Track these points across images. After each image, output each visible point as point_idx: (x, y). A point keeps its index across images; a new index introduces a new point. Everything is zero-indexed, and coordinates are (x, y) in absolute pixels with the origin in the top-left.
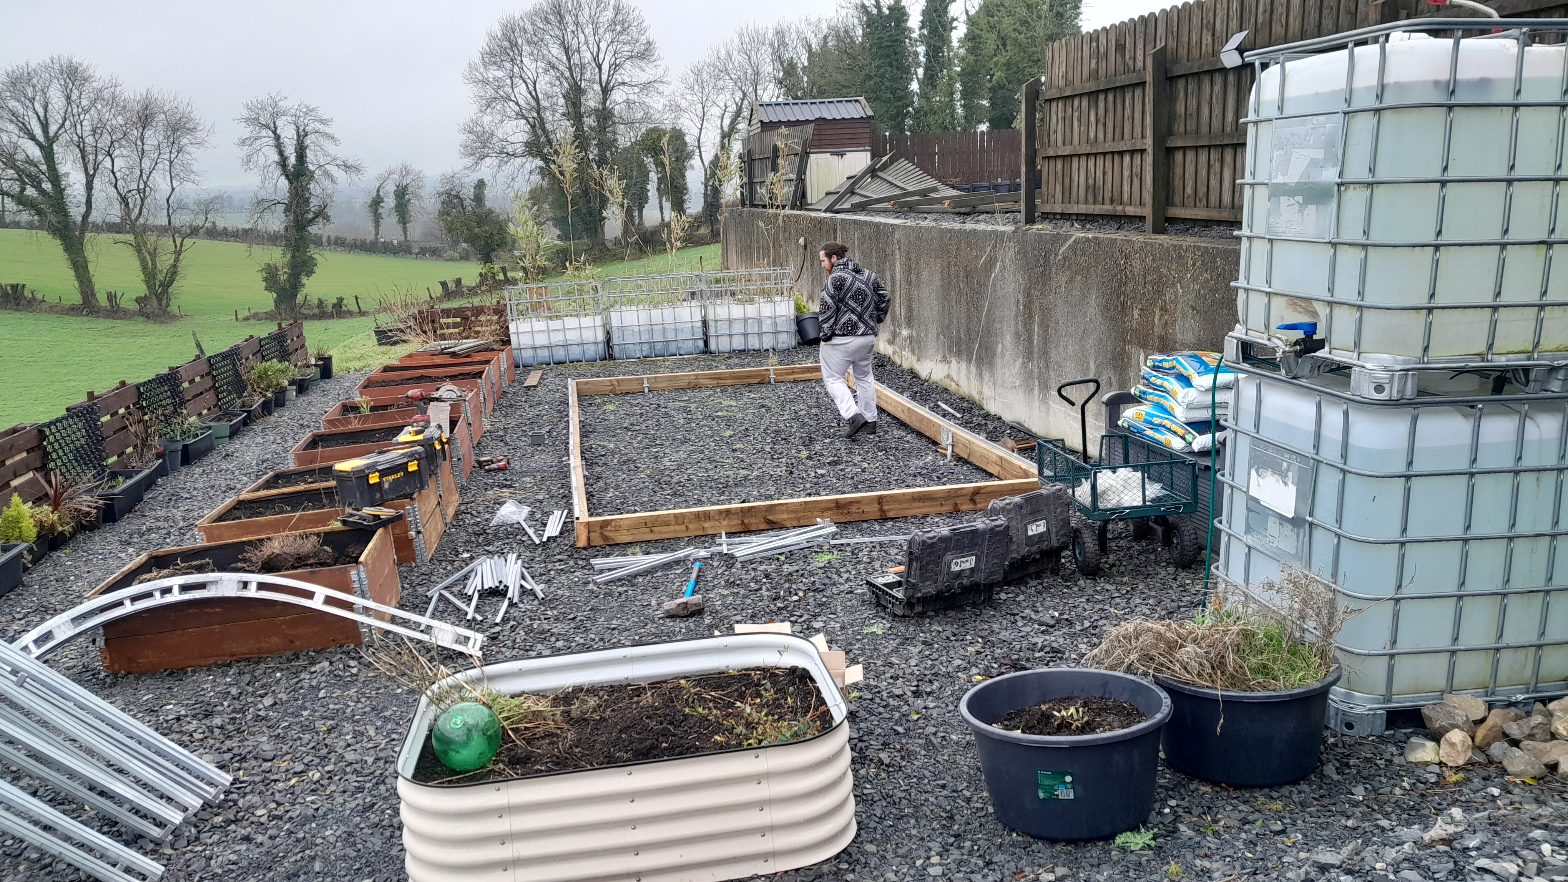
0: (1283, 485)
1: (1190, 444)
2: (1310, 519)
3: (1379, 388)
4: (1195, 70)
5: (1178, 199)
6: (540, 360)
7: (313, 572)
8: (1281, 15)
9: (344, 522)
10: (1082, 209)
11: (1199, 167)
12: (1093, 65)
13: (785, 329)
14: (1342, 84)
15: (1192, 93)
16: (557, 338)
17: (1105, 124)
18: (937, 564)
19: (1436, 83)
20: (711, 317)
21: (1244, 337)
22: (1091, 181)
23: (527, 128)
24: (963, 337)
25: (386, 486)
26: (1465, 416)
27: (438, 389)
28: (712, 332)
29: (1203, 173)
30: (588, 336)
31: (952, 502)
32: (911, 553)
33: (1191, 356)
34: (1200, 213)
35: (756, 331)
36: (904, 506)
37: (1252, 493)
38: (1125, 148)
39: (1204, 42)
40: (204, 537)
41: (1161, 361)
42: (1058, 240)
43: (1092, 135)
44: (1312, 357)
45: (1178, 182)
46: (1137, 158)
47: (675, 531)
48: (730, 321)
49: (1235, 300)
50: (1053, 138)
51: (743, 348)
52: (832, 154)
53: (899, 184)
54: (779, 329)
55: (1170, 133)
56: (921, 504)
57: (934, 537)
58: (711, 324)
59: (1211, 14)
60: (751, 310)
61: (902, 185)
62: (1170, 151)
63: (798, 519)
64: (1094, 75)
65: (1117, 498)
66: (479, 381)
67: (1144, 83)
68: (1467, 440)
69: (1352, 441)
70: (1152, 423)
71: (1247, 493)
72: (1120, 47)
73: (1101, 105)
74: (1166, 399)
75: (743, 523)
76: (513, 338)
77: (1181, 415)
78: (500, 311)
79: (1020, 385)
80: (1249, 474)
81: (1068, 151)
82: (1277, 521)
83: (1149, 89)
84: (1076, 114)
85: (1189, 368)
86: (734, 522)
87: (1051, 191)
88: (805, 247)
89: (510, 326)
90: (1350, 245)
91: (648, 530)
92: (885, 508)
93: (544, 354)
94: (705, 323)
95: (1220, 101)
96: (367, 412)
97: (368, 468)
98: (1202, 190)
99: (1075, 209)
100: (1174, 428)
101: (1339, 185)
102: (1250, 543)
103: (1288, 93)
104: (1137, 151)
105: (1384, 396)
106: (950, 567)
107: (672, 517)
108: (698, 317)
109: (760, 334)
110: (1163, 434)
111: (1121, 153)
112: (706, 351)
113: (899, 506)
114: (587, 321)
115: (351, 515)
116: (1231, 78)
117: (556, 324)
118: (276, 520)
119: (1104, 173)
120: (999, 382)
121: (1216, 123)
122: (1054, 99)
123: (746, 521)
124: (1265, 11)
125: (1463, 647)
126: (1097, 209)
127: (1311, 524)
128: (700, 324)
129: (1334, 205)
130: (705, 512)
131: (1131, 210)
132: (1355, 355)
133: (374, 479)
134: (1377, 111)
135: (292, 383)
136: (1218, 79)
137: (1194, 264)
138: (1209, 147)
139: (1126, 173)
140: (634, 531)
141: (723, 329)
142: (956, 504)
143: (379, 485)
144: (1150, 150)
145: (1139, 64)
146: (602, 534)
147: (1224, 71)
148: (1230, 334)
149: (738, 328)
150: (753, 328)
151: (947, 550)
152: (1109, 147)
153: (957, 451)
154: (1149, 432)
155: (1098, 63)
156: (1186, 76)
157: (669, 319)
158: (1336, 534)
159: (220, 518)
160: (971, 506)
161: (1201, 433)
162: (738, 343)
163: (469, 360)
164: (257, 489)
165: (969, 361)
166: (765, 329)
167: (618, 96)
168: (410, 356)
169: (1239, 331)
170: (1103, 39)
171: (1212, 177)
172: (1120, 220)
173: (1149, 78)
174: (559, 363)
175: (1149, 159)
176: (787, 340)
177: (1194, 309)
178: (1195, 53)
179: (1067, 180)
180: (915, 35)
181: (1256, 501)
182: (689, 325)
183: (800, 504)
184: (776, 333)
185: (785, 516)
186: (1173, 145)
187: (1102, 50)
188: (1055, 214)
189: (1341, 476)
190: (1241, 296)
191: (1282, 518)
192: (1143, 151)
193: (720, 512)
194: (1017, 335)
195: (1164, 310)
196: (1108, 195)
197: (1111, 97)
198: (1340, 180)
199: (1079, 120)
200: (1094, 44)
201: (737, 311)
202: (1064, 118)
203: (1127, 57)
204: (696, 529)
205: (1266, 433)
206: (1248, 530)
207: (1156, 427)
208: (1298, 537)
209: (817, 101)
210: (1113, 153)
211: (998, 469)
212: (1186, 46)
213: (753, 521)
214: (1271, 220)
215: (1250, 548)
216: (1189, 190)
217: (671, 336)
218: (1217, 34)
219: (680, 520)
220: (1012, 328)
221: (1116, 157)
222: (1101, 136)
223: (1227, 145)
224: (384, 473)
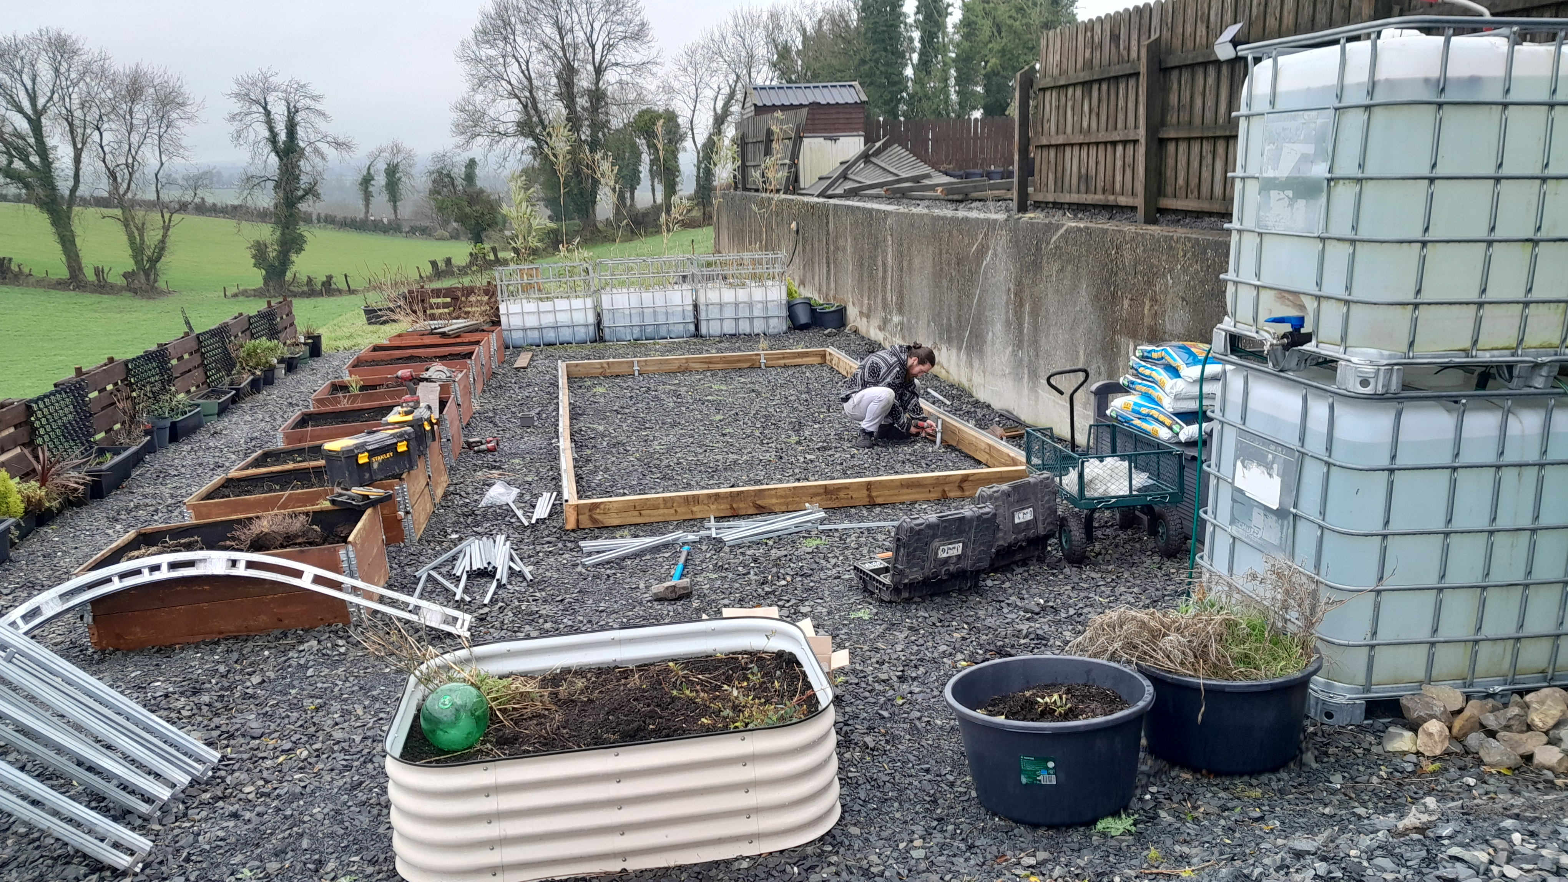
0: (1267, 476)
1: (1177, 434)
2: (1294, 511)
3: (1365, 383)
4: (1189, 62)
5: (1169, 190)
6: (530, 341)
7: (302, 551)
8: (1276, 8)
9: (333, 502)
10: (1074, 198)
11: (1192, 159)
12: (1088, 55)
13: (776, 314)
14: (1334, 80)
15: (1186, 84)
16: (548, 320)
17: (1098, 115)
18: (924, 552)
19: (1427, 81)
20: (702, 301)
21: (1233, 329)
22: (1083, 171)
23: (520, 107)
24: (954, 324)
25: (375, 466)
26: (1449, 411)
27: (427, 370)
28: (703, 316)
29: (1195, 164)
30: (579, 318)
31: (940, 489)
32: (899, 540)
33: (1180, 347)
34: (1191, 204)
35: (747, 315)
36: (892, 492)
37: (1237, 484)
38: (1118, 139)
39: (1198, 33)
40: (193, 515)
41: (1150, 352)
42: (1050, 228)
43: (1085, 124)
44: (1299, 351)
45: (1170, 173)
46: (1130, 149)
47: (664, 515)
48: (721, 305)
49: (1225, 291)
50: (1046, 126)
51: (733, 332)
52: (825, 138)
53: (892, 170)
54: (770, 314)
55: (1163, 124)
56: (909, 491)
57: (922, 524)
58: (702, 308)
59: (1206, 6)
60: (742, 295)
61: (895, 171)
62: (1163, 142)
63: (787, 504)
64: (1088, 65)
65: (1104, 487)
66: (469, 361)
67: (1137, 74)
68: (1450, 435)
69: (1337, 434)
70: (1140, 413)
71: (1232, 484)
72: (1115, 38)
73: (1095, 94)
74: (1154, 389)
75: (732, 508)
76: (503, 319)
77: (1168, 404)
78: (490, 291)
79: (1010, 374)
80: (1235, 465)
81: (1061, 140)
82: (1262, 512)
83: (1143, 79)
84: (1070, 104)
85: (1178, 360)
86: (723, 507)
87: (1044, 180)
88: (798, 231)
89: (501, 307)
90: (1339, 240)
91: (637, 513)
92: (874, 494)
93: (534, 336)
94: (696, 307)
95: (1214, 93)
96: (357, 392)
97: (357, 448)
98: (1194, 182)
99: (1067, 198)
100: (1162, 418)
101: (1329, 180)
102: (1235, 534)
103: (1281, 87)
104: (1130, 141)
105: (1368, 390)
106: (937, 554)
107: (661, 501)
108: (689, 301)
109: (751, 319)
110: (1150, 424)
111: (1114, 143)
112: (697, 334)
113: (887, 492)
114: (577, 303)
115: (340, 495)
116: (1225, 70)
117: (546, 306)
118: (265, 498)
119: (1097, 163)
120: (989, 369)
121: (1209, 115)
122: (1048, 88)
123: (735, 506)
124: (1259, 4)
125: (1442, 639)
126: (1089, 198)
127: (1295, 516)
128: (691, 308)
129: (1323, 200)
130: (694, 496)
131: (1123, 201)
132: (1342, 349)
133: (363, 459)
134: (1368, 108)
135: (281, 361)
136: (1212, 71)
137: (1185, 256)
138: (1202, 139)
139: (1119, 163)
140: (623, 514)
141: (714, 313)
142: (944, 491)
143: (369, 465)
144: (1143, 141)
145: (1134, 55)
146: (591, 516)
147: (1218, 63)
148: (1219, 326)
149: (729, 312)
150: (744, 312)
151: (934, 537)
152: (1102, 136)
153: (945, 438)
154: (1137, 422)
155: (1092, 52)
156: (1180, 68)
157: (660, 302)
158: (1320, 526)
159: (209, 496)
160: (959, 494)
161: (1188, 423)
162: (729, 328)
163: (458, 340)
164: (246, 468)
165: (959, 349)
166: (756, 314)
167: (611, 76)
168: (400, 336)
169: (1227, 324)
170: (1097, 28)
171: (1204, 169)
172: (1112, 210)
173: (1143, 69)
174: (549, 345)
175: (1142, 150)
176: (778, 325)
177: (1183, 299)
178: (1189, 45)
179: (1060, 169)
180: (910, 20)
181: (1241, 491)
182: (680, 308)
183: (789, 489)
184: (767, 318)
185: (774, 501)
186: (1166, 136)
187: (1096, 39)
188: (1047, 203)
189: (1325, 469)
190: (1230, 289)
191: (1267, 509)
192: (1135, 142)
193: (709, 496)
194: (1008, 323)
195: (1154, 300)
196: (1100, 184)
197: (1104, 87)
198: (1329, 176)
199: (1073, 109)
200: (1089, 34)
201: (728, 295)
202: (1058, 107)
203: (1121, 47)
204: (685, 513)
205: (1252, 425)
206: (1233, 521)
207: (1144, 417)
208: (1282, 528)
209: (811, 85)
210: (1106, 143)
211: (987, 456)
212: (1180, 38)
213: (742, 505)
214: (1261, 213)
215: (1234, 538)
216: (1181, 181)
217: (662, 320)
218: (1212, 26)
219: (669, 504)
220: (1003, 317)
221: (1109, 147)
222: (1094, 125)
223: (1219, 137)
224: (373, 453)
